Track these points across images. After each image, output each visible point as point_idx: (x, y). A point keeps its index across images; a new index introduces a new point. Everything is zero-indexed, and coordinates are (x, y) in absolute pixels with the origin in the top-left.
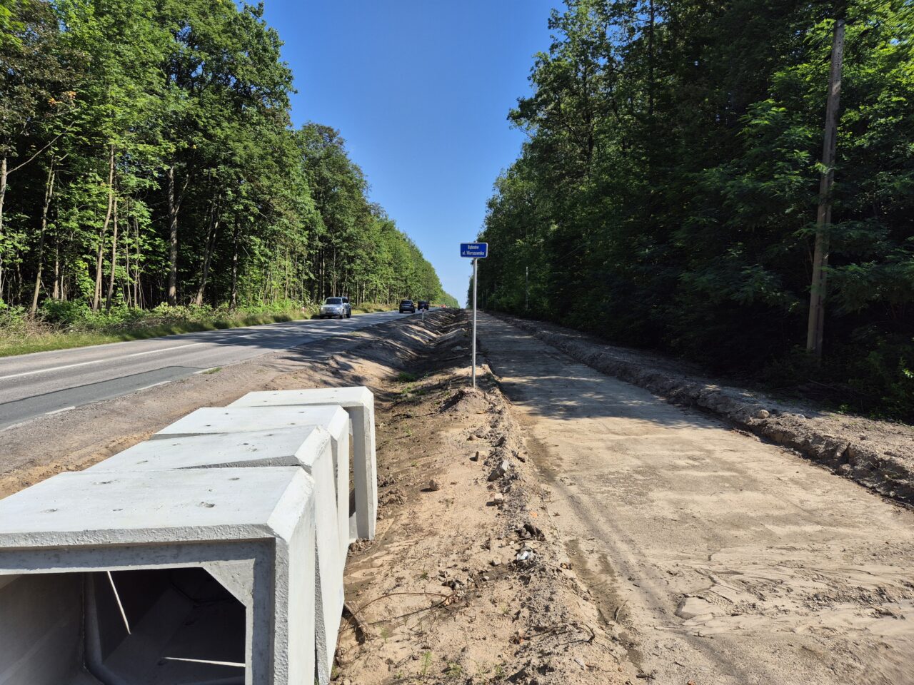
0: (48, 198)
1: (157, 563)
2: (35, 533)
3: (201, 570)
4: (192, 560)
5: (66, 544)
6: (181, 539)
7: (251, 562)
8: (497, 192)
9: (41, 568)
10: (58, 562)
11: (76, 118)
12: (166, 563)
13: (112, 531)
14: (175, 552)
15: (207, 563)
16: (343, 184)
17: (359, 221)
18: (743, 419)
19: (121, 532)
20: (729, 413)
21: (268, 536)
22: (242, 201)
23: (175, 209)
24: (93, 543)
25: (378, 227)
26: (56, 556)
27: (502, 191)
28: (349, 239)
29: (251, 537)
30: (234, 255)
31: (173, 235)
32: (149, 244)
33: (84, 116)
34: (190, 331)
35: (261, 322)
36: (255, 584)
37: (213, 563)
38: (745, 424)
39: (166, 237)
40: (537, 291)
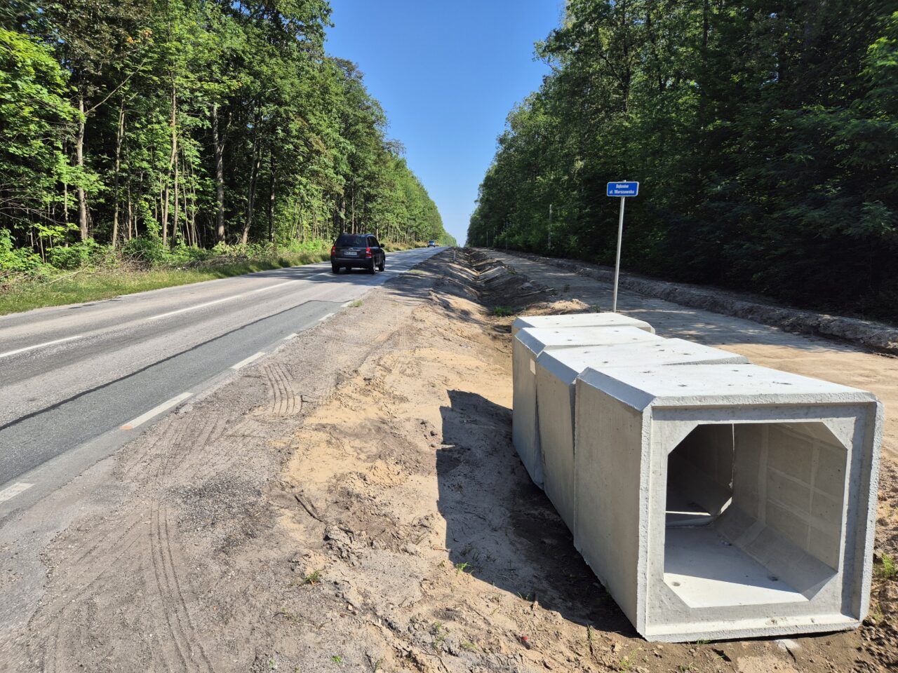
0: (120, 138)
1: (794, 418)
2: (729, 396)
3: (821, 424)
4: (816, 417)
5: (748, 403)
6: (818, 402)
7: (853, 419)
8: (509, 128)
9: (723, 420)
10: (734, 416)
11: (144, 56)
12: (800, 418)
13: (776, 395)
14: (806, 411)
15: (826, 419)
16: (364, 120)
17: (380, 160)
18: (881, 343)
19: (782, 395)
20: (862, 338)
21: (872, 400)
22: (292, 140)
23: (221, 149)
24: (764, 403)
25: (392, 165)
26: (733, 412)
27: (514, 127)
28: (371, 177)
29: (861, 401)
30: (271, 194)
31: (220, 174)
32: (199, 184)
33: (150, 55)
34: (264, 269)
35: (313, 261)
36: (854, 434)
37: (829, 419)
38: (883, 348)
39: (214, 176)
40: (560, 230)
